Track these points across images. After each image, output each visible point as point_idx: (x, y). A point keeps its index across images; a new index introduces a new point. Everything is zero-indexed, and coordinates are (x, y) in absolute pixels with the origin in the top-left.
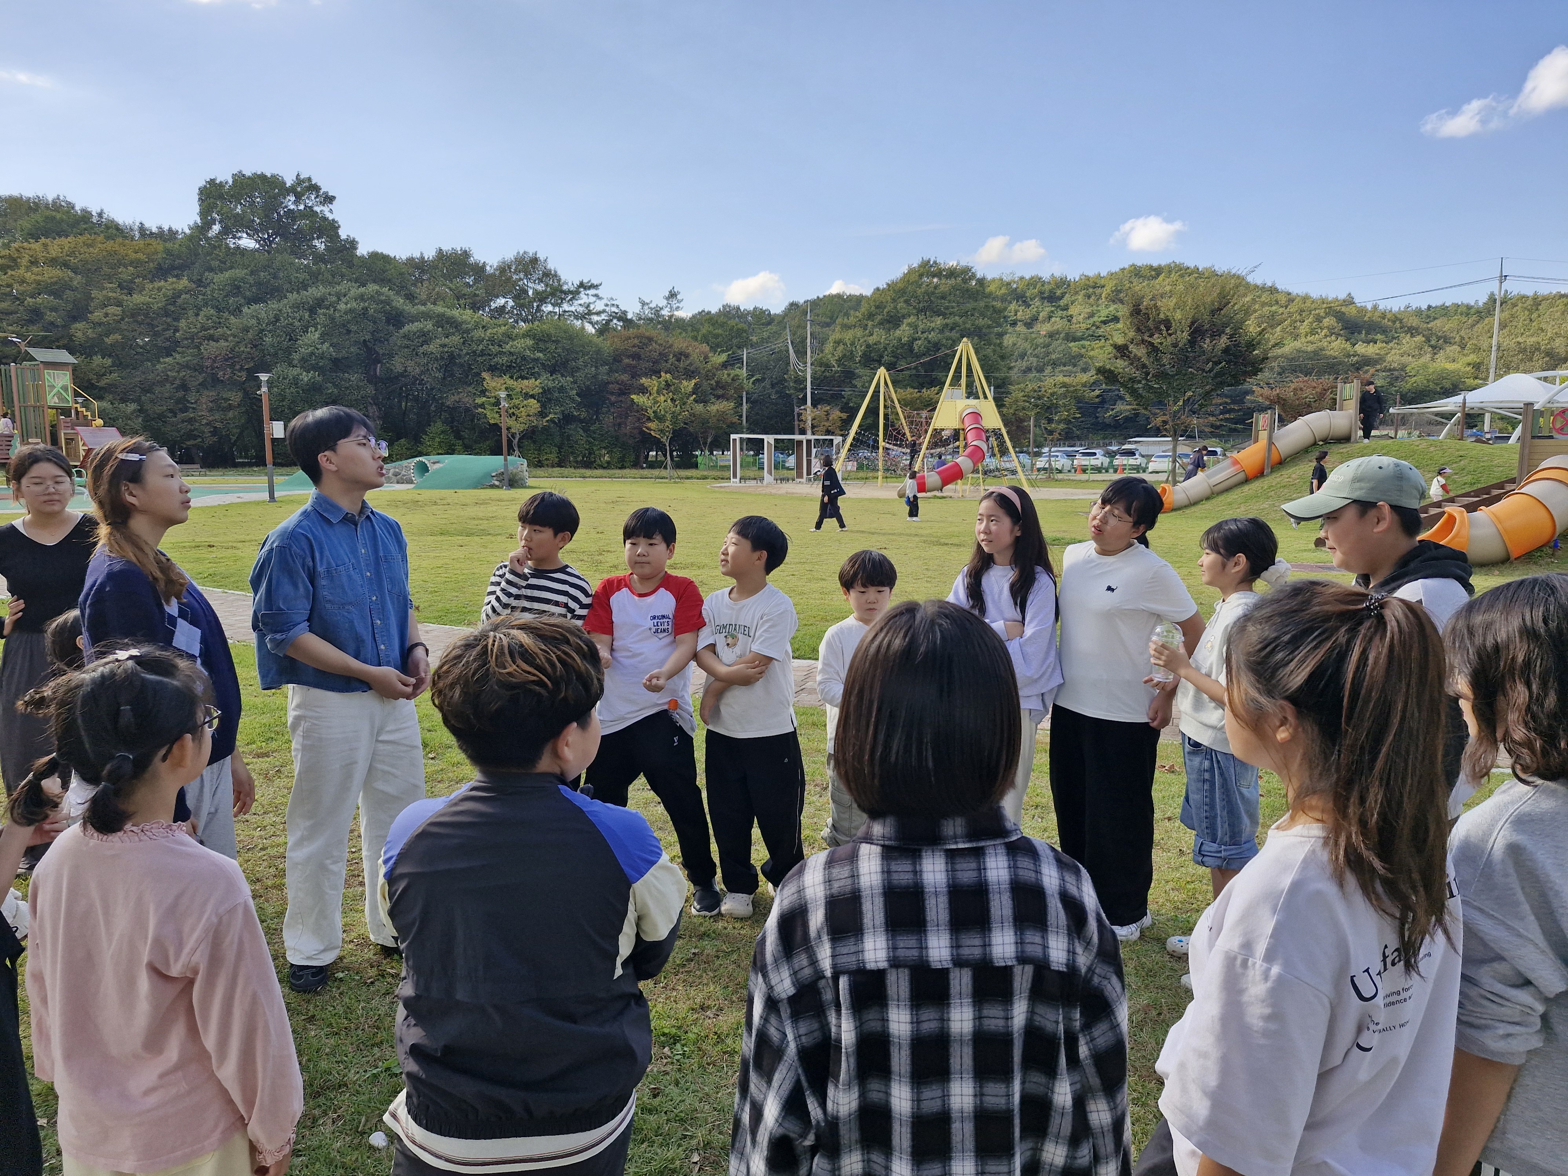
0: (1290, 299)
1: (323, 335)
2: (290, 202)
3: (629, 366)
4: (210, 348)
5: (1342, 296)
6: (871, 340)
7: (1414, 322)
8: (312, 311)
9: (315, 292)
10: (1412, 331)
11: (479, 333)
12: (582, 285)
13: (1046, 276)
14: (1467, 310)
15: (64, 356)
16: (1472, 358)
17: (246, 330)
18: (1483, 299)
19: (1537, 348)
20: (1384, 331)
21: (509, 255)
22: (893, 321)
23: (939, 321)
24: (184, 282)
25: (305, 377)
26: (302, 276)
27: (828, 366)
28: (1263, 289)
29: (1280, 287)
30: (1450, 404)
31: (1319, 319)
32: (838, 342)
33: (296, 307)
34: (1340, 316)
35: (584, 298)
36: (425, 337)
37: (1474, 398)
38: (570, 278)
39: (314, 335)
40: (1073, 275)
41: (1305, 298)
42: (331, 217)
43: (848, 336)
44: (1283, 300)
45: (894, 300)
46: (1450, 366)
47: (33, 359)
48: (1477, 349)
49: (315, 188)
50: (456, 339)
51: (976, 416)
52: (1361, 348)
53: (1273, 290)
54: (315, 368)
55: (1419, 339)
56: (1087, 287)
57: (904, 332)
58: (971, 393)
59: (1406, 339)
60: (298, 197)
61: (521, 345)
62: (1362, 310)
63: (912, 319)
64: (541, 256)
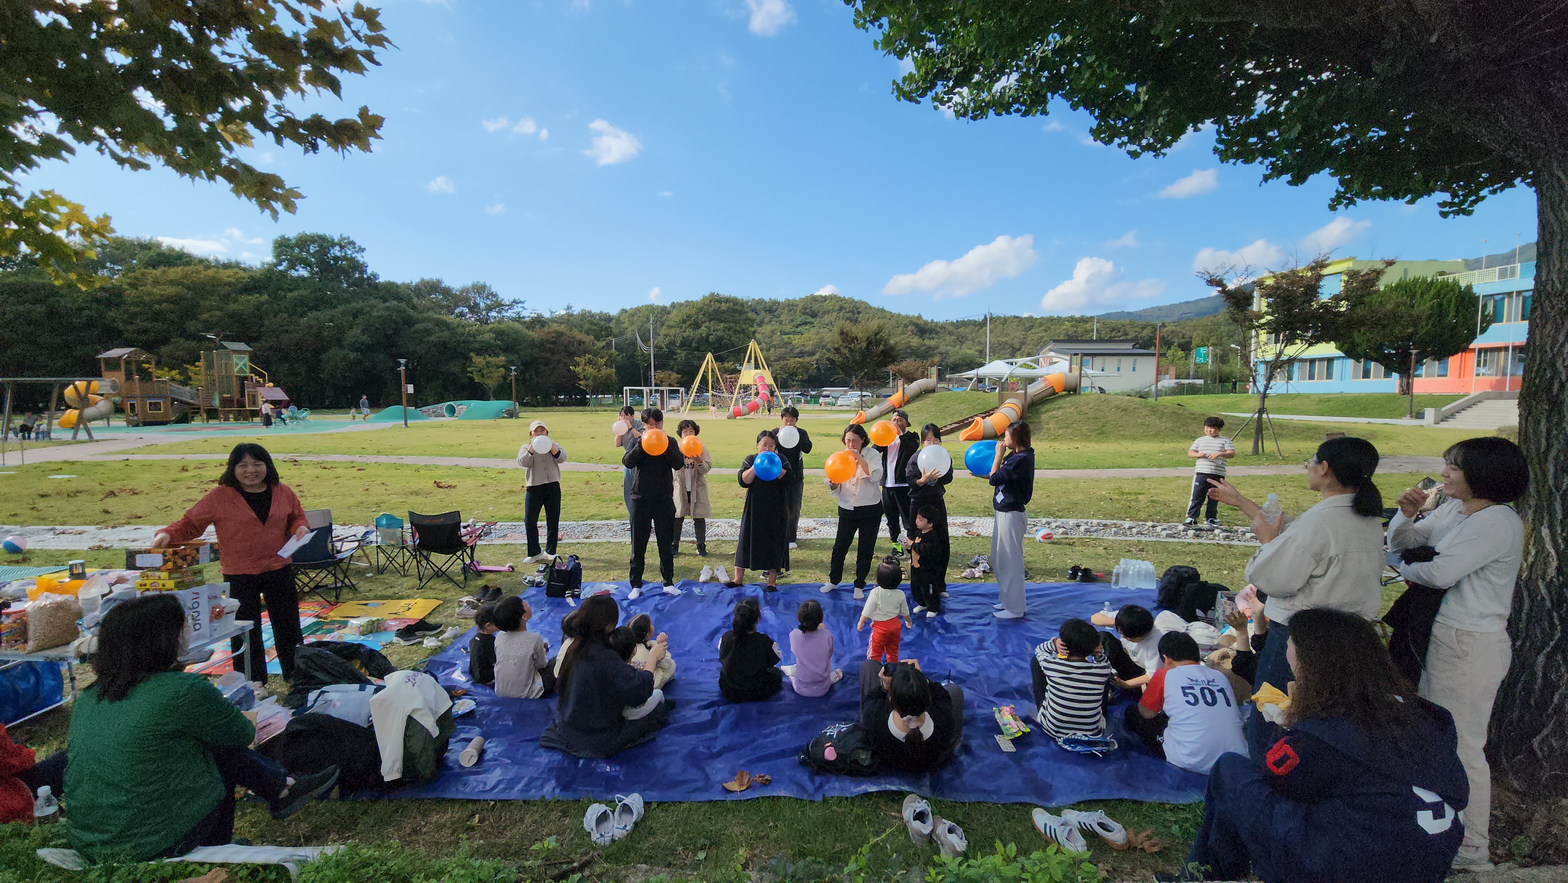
0: (892, 316)
1: (363, 331)
2: (336, 251)
3: (550, 349)
4: (285, 337)
5: (916, 315)
6: (686, 334)
7: (951, 328)
8: (355, 316)
9: (355, 305)
10: (950, 333)
11: (461, 330)
12: (514, 301)
13: (767, 299)
14: (974, 323)
15: (243, 346)
16: (978, 348)
17: (311, 327)
18: (981, 318)
19: (1006, 343)
20: (937, 333)
21: (469, 283)
22: (696, 325)
23: (722, 325)
24: (265, 297)
25: (352, 356)
26: (346, 295)
27: (661, 348)
28: (878, 310)
29: (886, 309)
30: (971, 373)
31: (906, 326)
32: (666, 336)
33: (344, 313)
34: (916, 325)
35: (517, 308)
36: (428, 332)
37: (981, 371)
38: (506, 297)
39: (356, 331)
40: (781, 299)
41: (899, 315)
42: (361, 260)
43: (672, 332)
44: (889, 316)
45: (697, 314)
46: (969, 352)
47: (225, 348)
48: (980, 343)
49: (353, 243)
50: (446, 333)
51: (762, 378)
52: (927, 342)
53: (883, 311)
54: (357, 350)
55: (953, 337)
56: (789, 305)
57: (703, 331)
58: (757, 367)
59: (948, 337)
60: (342, 247)
61: (488, 336)
62: (926, 323)
63: (707, 324)
64: (488, 284)
